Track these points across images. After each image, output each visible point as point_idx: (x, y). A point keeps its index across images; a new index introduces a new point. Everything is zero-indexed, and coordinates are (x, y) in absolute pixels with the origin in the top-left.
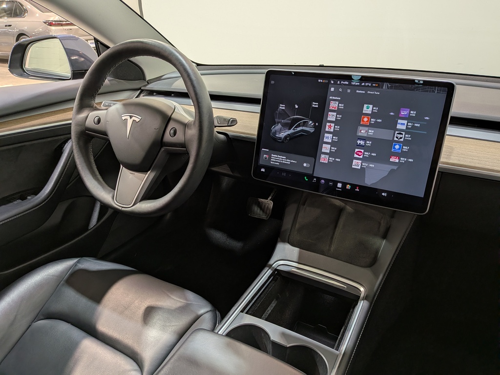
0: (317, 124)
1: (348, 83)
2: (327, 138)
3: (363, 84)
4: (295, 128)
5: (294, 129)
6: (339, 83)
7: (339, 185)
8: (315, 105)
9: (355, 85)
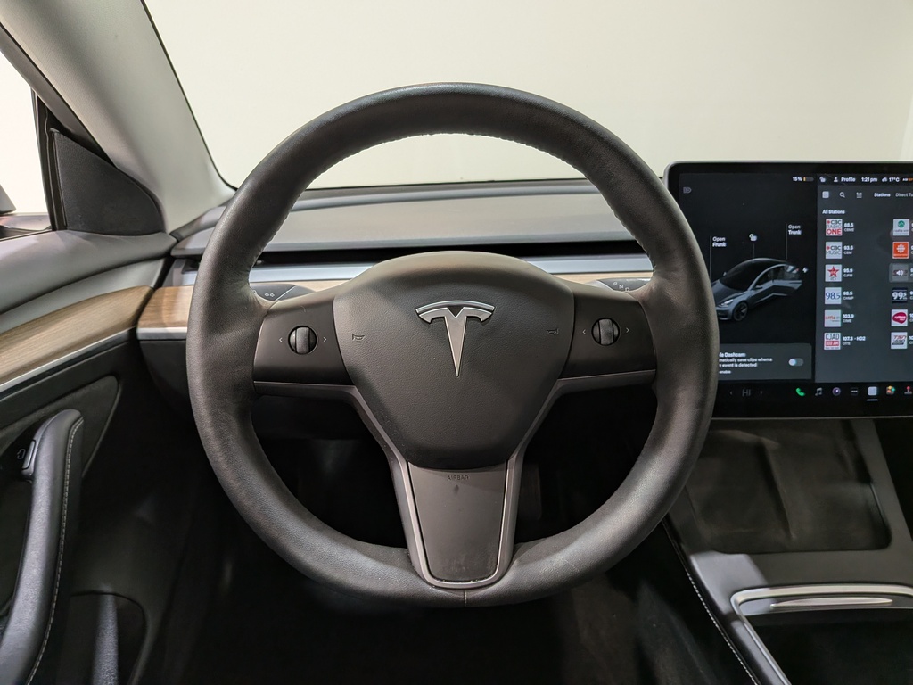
0: (805, 270)
1: (854, 180)
2: (832, 295)
3: (885, 180)
4: (757, 284)
5: (754, 289)
6: (836, 180)
7: (873, 391)
8: (794, 230)
9: (868, 183)
